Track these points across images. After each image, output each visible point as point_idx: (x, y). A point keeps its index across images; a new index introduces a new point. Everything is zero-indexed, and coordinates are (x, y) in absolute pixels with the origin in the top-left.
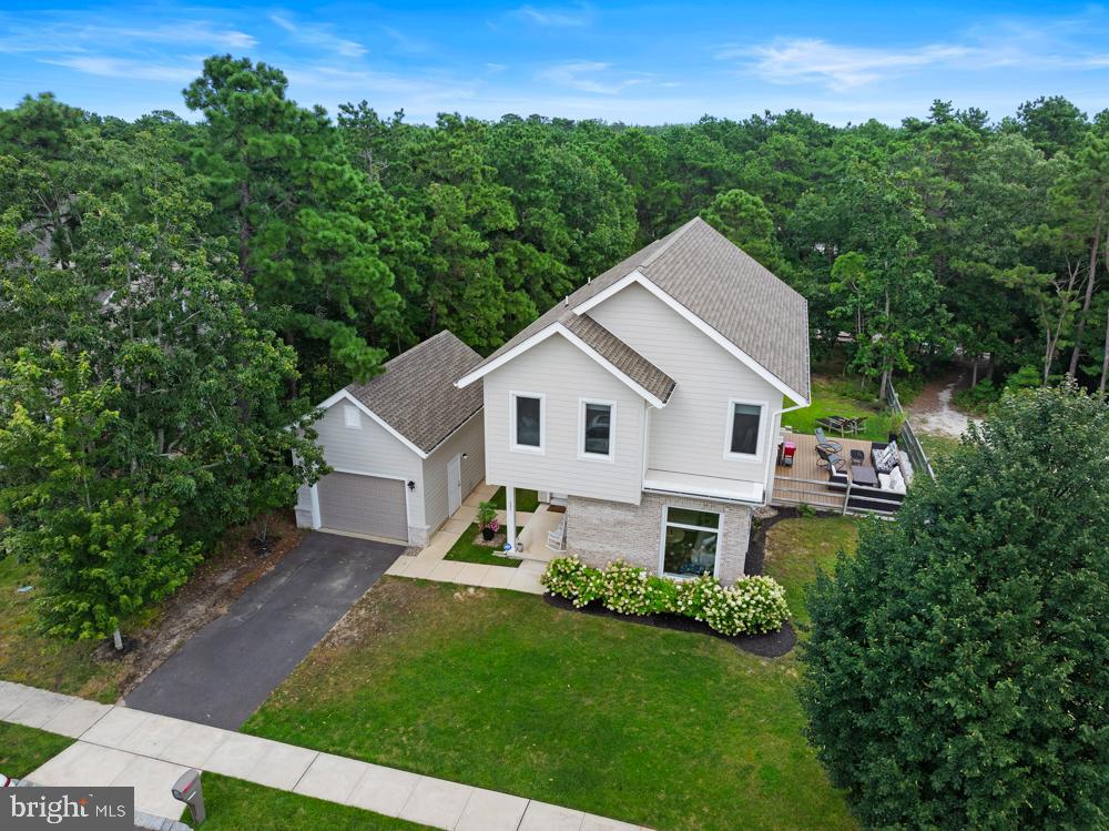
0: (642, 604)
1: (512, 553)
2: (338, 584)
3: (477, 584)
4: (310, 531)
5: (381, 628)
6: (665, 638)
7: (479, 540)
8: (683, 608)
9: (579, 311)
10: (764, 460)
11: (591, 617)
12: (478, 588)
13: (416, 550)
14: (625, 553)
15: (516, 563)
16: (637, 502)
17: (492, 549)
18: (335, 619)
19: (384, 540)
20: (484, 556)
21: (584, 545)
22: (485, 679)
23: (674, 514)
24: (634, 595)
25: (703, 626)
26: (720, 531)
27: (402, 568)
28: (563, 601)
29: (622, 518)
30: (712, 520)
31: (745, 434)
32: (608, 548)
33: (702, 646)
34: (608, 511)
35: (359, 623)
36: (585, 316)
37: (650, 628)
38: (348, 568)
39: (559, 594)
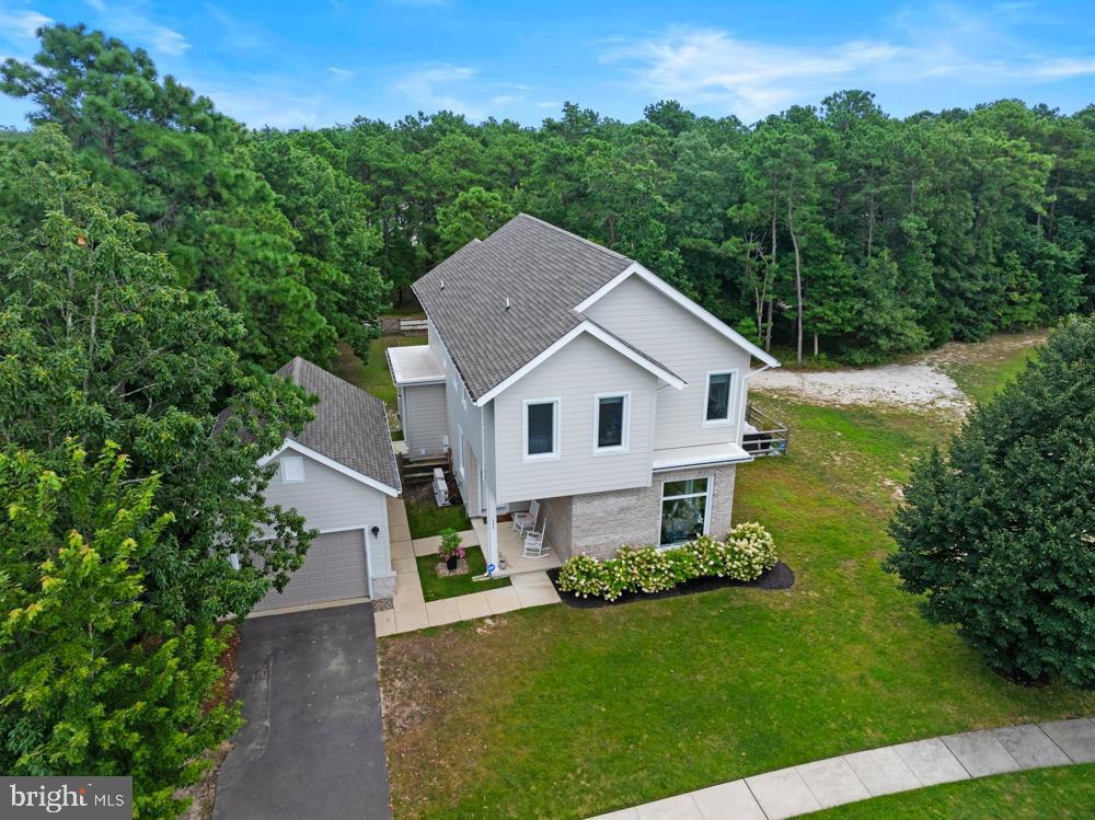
0: (667, 578)
1: (497, 573)
2: (337, 664)
3: (490, 614)
5: (439, 692)
6: (702, 601)
7: (442, 570)
8: (706, 570)
10: (736, 421)
11: (627, 606)
12: (493, 617)
13: (387, 604)
14: (628, 537)
15: (506, 582)
16: (650, 483)
17: (465, 580)
18: (375, 703)
19: (339, 604)
20: (464, 586)
21: (590, 541)
22: (597, 695)
23: (667, 489)
24: (659, 571)
25: (728, 581)
26: (708, 494)
27: (385, 625)
28: (597, 600)
29: (625, 504)
30: (701, 485)
31: (717, 407)
32: (613, 537)
33: (737, 597)
34: (612, 501)
35: (408, 696)
37: (682, 598)
38: (328, 645)
39: (590, 595)
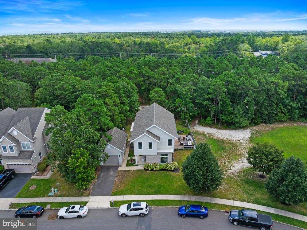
1: (137, 164)
2: (112, 173)
4: (101, 166)
5: (122, 178)
6: (163, 172)
7: (130, 162)
8: (165, 168)
9: (146, 130)
10: (173, 146)
11: (152, 171)
12: (133, 170)
13: (121, 166)
14: (155, 162)
15: (138, 165)
16: (157, 154)
17: (133, 164)
18: (115, 179)
19: (115, 165)
20: (132, 165)
21: (149, 161)
22: (141, 182)
23: (161, 155)
24: (158, 167)
25: (168, 170)
26: (168, 157)
27: (120, 169)
28: (148, 170)
30: (167, 155)
31: (170, 144)
32: (152, 161)
33: (168, 173)
34: (152, 156)
35: (119, 178)
36: (147, 130)
37: (160, 171)
38: (112, 171)
39: (147, 169)
